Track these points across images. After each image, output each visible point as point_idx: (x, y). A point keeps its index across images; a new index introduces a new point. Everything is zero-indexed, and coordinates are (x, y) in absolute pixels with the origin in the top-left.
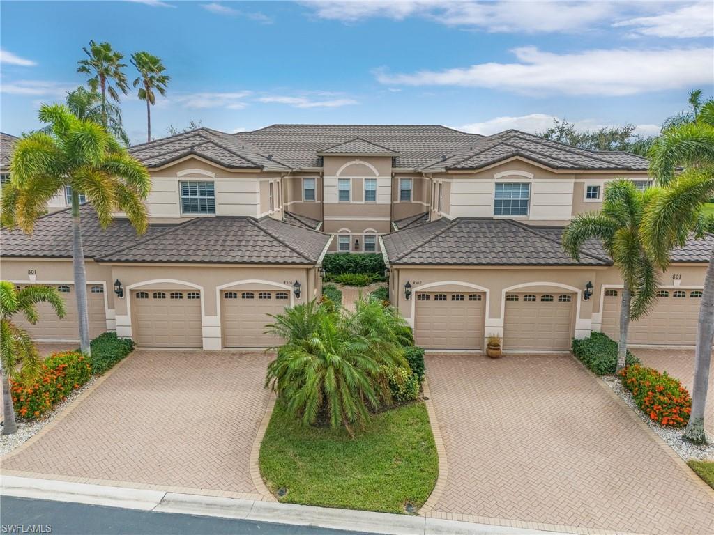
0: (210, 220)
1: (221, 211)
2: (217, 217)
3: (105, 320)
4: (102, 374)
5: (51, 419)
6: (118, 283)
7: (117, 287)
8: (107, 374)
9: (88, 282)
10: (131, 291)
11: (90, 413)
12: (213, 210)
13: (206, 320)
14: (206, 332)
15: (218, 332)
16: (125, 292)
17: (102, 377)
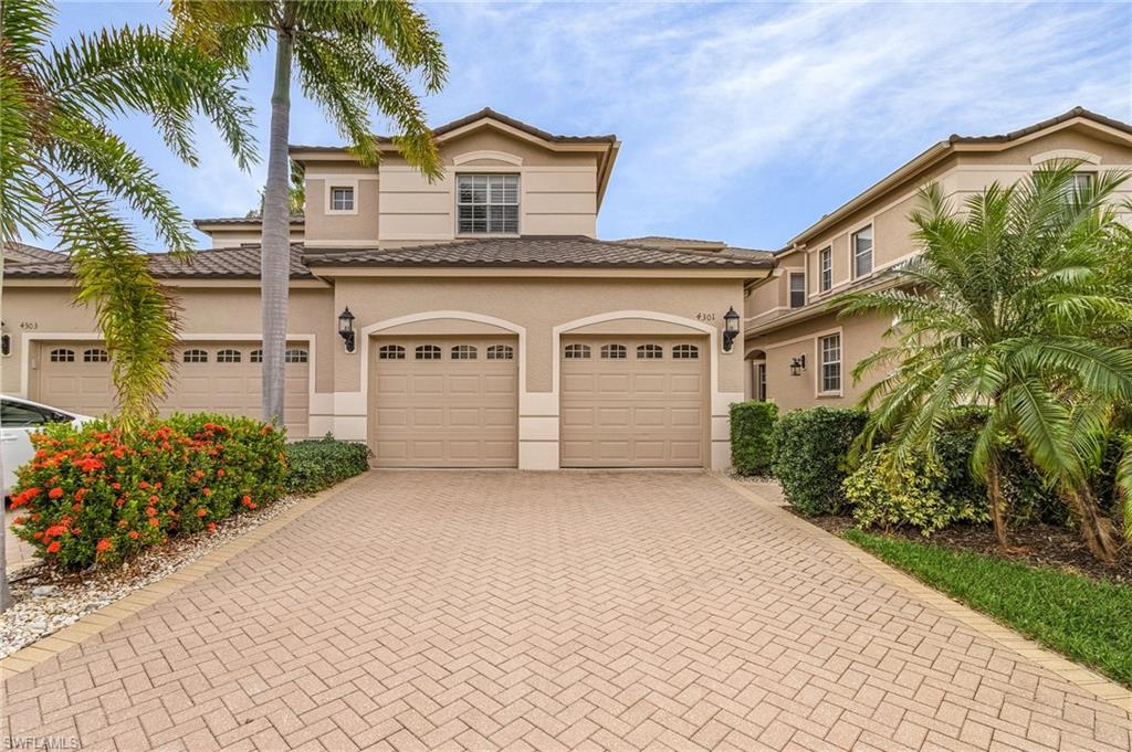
0: (511, 240)
1: (527, 227)
2: (524, 238)
3: (307, 415)
4: (312, 492)
5: (156, 577)
6: (347, 316)
7: (345, 324)
8: (323, 496)
9: (290, 337)
10: (373, 338)
11: (290, 564)
12: (513, 227)
13: (528, 402)
14: (526, 427)
15: (552, 428)
16: (359, 340)
17: (309, 500)
